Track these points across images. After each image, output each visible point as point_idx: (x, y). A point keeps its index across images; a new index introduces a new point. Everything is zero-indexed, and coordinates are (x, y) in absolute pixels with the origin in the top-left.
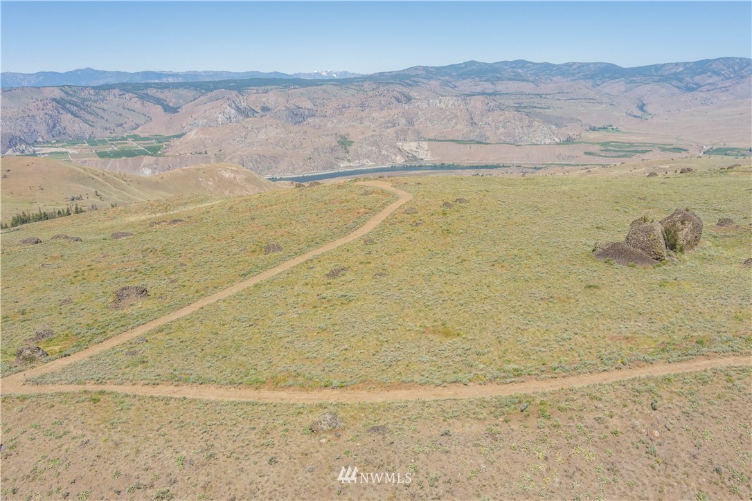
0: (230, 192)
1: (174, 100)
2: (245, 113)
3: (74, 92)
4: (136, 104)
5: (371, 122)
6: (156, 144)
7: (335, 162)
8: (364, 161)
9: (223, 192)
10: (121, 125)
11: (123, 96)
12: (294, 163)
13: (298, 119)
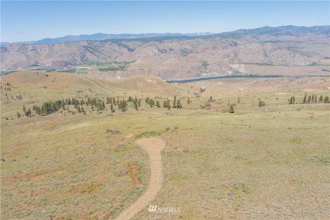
0: (150, 88)
1: (133, 46)
2: (162, 51)
3: (92, 43)
4: (117, 48)
5: (218, 55)
6: (124, 65)
7: (201, 74)
8: (214, 73)
9: (146, 89)
10: (110, 57)
11: (112, 45)
12: (182, 74)
13: (185, 54)
